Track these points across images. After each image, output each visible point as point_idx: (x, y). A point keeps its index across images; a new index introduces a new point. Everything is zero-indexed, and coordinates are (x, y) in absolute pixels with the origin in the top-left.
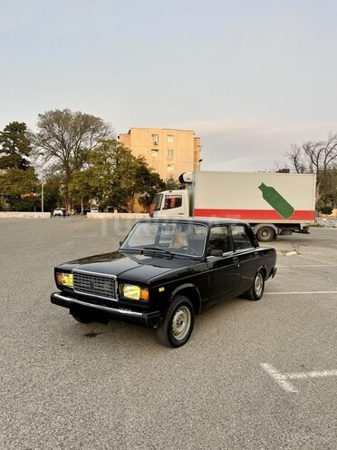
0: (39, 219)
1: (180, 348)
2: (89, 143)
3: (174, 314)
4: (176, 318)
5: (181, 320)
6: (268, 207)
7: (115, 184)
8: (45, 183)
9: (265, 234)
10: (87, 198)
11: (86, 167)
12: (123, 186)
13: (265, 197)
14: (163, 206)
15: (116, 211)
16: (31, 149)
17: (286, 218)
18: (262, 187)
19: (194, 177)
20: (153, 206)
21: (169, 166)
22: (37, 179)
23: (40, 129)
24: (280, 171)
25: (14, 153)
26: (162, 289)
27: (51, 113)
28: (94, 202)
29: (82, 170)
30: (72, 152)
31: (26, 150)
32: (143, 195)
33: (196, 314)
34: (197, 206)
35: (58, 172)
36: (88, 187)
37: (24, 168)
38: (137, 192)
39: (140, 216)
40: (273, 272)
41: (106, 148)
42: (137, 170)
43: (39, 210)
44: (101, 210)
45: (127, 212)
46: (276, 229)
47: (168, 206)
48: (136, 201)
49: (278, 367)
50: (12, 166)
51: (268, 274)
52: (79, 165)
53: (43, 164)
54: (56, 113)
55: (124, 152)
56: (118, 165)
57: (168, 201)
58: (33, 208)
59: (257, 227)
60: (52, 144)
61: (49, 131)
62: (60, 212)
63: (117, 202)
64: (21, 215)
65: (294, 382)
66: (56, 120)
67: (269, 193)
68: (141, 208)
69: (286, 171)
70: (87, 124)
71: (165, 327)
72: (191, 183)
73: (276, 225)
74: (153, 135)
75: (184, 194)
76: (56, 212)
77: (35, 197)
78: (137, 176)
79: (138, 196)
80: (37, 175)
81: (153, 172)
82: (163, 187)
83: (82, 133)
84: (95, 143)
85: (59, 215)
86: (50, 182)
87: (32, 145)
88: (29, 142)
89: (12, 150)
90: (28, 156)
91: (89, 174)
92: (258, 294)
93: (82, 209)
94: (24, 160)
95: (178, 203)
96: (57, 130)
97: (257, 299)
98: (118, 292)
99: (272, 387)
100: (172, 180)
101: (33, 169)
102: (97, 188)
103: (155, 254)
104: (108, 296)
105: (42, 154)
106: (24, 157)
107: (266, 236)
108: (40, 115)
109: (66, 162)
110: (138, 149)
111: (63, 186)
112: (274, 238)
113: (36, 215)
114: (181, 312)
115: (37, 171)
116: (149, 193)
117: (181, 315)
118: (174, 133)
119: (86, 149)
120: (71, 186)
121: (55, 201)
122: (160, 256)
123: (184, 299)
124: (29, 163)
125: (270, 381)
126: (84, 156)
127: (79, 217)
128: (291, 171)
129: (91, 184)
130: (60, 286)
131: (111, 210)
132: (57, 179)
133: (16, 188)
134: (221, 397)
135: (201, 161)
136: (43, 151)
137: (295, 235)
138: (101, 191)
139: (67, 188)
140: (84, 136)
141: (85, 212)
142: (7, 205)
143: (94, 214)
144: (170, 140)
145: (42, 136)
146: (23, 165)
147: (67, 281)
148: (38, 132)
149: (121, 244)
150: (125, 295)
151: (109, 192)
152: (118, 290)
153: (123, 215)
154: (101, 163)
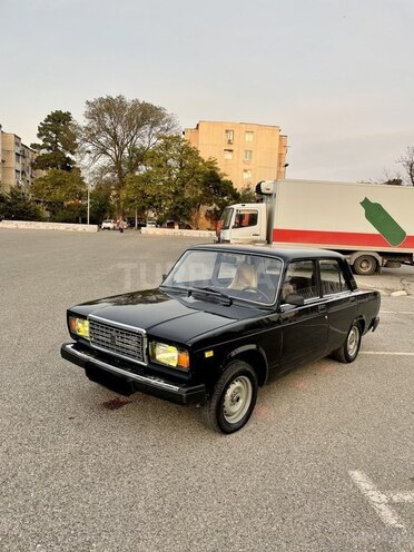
0: (83, 233)
1: (234, 435)
2: (147, 140)
3: (227, 387)
4: (229, 392)
5: (237, 396)
6: (371, 230)
7: (176, 193)
8: (93, 188)
9: (364, 265)
10: (143, 209)
11: (142, 169)
12: (187, 195)
13: (368, 216)
14: (233, 223)
15: (176, 227)
16: (76, 145)
17: (395, 245)
18: (366, 203)
19: (275, 188)
20: (221, 223)
21: (245, 171)
22: (83, 184)
23: (88, 121)
24: (389, 183)
25: (56, 150)
26: (209, 354)
27: (101, 101)
28: (151, 214)
29: (137, 173)
30: (126, 151)
31: (72, 147)
32: (211, 208)
33: (261, 385)
34: (277, 225)
35: (108, 175)
36: (144, 196)
37: (69, 169)
38: (204, 204)
39: (206, 234)
40: (374, 323)
41: (167, 147)
42: (206, 176)
43: (84, 222)
44: (160, 224)
45: (190, 228)
46: (380, 259)
47: (239, 224)
48: (203, 214)
49: (375, 478)
50: (54, 166)
51: (367, 326)
52: (133, 168)
53: (91, 165)
54: (107, 100)
55: (190, 152)
56: (182, 168)
57: (240, 217)
58: (77, 218)
59: (356, 256)
60: (102, 140)
61: (99, 123)
62: (111, 225)
63: (179, 216)
64: (63, 226)
65: (398, 507)
66: (107, 108)
67: (373, 211)
68: (208, 224)
69: (397, 182)
70: (146, 115)
71: (214, 405)
72: (270, 195)
73: (380, 253)
74: (227, 131)
75: (261, 209)
76: (104, 225)
77: (80, 206)
78: (205, 184)
79: (204, 209)
80: (83, 178)
81: (225, 178)
82: (237, 198)
83: (139, 126)
84: (154, 140)
85: (109, 228)
86: (99, 188)
87: (78, 141)
88: (74, 137)
89: (54, 147)
90: (73, 153)
91: (146, 179)
92: (351, 354)
93: (136, 223)
94: (68, 159)
95: (253, 220)
96: (108, 121)
97: (349, 360)
98: (147, 353)
99: (365, 514)
100: (248, 189)
101: (79, 170)
102: (154, 197)
103: (208, 297)
104: (134, 356)
105: (89, 152)
106: (68, 155)
107: (366, 267)
108: (88, 103)
109: (118, 163)
110: (208, 149)
111: (114, 193)
112: (376, 271)
113: (80, 227)
114: (238, 384)
115: (84, 173)
116: (219, 205)
117: (238, 388)
118: (254, 129)
119: (142, 148)
120: (124, 194)
121: (104, 211)
122: (214, 301)
123: (243, 365)
124: (74, 162)
125: (363, 504)
126: (140, 156)
127: (132, 233)
128: (405, 183)
129: (148, 192)
130: (74, 335)
131: (171, 226)
132: (108, 183)
133: (59, 194)
134: (285, 528)
135: (286, 165)
136: (90, 148)
137: (405, 268)
138: (160, 201)
139: (118, 195)
140: (142, 131)
141: (140, 226)
142: (47, 214)
143: (150, 230)
144: (249, 138)
145: (90, 130)
146: (67, 165)
147: (82, 329)
148: (85, 124)
149: (165, 278)
150: (158, 357)
151: (169, 203)
152: (147, 349)
153: (186, 232)
154: (160, 166)
